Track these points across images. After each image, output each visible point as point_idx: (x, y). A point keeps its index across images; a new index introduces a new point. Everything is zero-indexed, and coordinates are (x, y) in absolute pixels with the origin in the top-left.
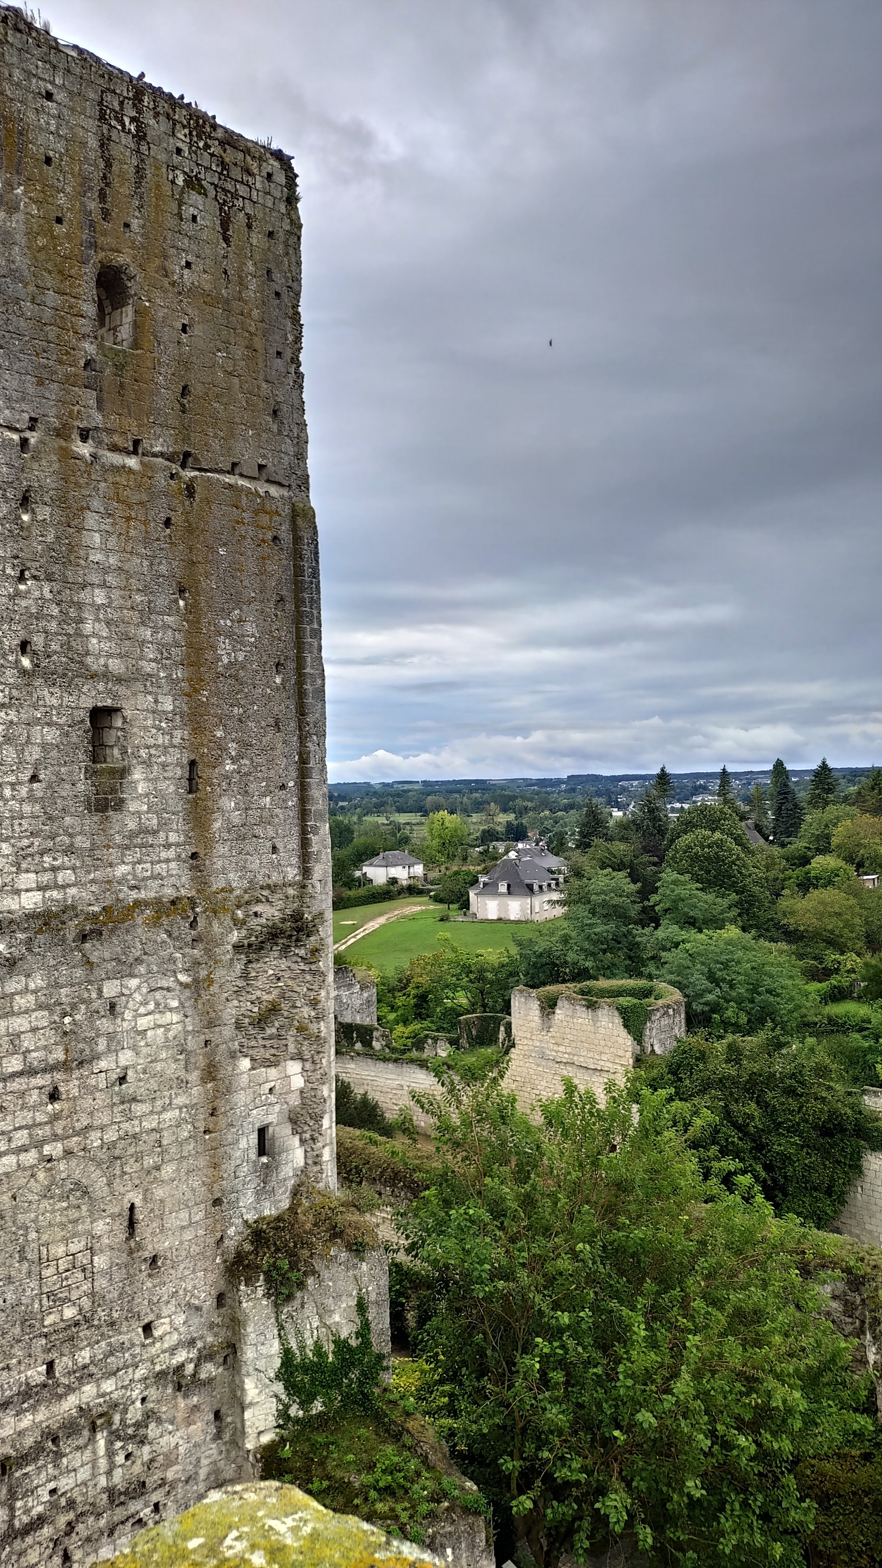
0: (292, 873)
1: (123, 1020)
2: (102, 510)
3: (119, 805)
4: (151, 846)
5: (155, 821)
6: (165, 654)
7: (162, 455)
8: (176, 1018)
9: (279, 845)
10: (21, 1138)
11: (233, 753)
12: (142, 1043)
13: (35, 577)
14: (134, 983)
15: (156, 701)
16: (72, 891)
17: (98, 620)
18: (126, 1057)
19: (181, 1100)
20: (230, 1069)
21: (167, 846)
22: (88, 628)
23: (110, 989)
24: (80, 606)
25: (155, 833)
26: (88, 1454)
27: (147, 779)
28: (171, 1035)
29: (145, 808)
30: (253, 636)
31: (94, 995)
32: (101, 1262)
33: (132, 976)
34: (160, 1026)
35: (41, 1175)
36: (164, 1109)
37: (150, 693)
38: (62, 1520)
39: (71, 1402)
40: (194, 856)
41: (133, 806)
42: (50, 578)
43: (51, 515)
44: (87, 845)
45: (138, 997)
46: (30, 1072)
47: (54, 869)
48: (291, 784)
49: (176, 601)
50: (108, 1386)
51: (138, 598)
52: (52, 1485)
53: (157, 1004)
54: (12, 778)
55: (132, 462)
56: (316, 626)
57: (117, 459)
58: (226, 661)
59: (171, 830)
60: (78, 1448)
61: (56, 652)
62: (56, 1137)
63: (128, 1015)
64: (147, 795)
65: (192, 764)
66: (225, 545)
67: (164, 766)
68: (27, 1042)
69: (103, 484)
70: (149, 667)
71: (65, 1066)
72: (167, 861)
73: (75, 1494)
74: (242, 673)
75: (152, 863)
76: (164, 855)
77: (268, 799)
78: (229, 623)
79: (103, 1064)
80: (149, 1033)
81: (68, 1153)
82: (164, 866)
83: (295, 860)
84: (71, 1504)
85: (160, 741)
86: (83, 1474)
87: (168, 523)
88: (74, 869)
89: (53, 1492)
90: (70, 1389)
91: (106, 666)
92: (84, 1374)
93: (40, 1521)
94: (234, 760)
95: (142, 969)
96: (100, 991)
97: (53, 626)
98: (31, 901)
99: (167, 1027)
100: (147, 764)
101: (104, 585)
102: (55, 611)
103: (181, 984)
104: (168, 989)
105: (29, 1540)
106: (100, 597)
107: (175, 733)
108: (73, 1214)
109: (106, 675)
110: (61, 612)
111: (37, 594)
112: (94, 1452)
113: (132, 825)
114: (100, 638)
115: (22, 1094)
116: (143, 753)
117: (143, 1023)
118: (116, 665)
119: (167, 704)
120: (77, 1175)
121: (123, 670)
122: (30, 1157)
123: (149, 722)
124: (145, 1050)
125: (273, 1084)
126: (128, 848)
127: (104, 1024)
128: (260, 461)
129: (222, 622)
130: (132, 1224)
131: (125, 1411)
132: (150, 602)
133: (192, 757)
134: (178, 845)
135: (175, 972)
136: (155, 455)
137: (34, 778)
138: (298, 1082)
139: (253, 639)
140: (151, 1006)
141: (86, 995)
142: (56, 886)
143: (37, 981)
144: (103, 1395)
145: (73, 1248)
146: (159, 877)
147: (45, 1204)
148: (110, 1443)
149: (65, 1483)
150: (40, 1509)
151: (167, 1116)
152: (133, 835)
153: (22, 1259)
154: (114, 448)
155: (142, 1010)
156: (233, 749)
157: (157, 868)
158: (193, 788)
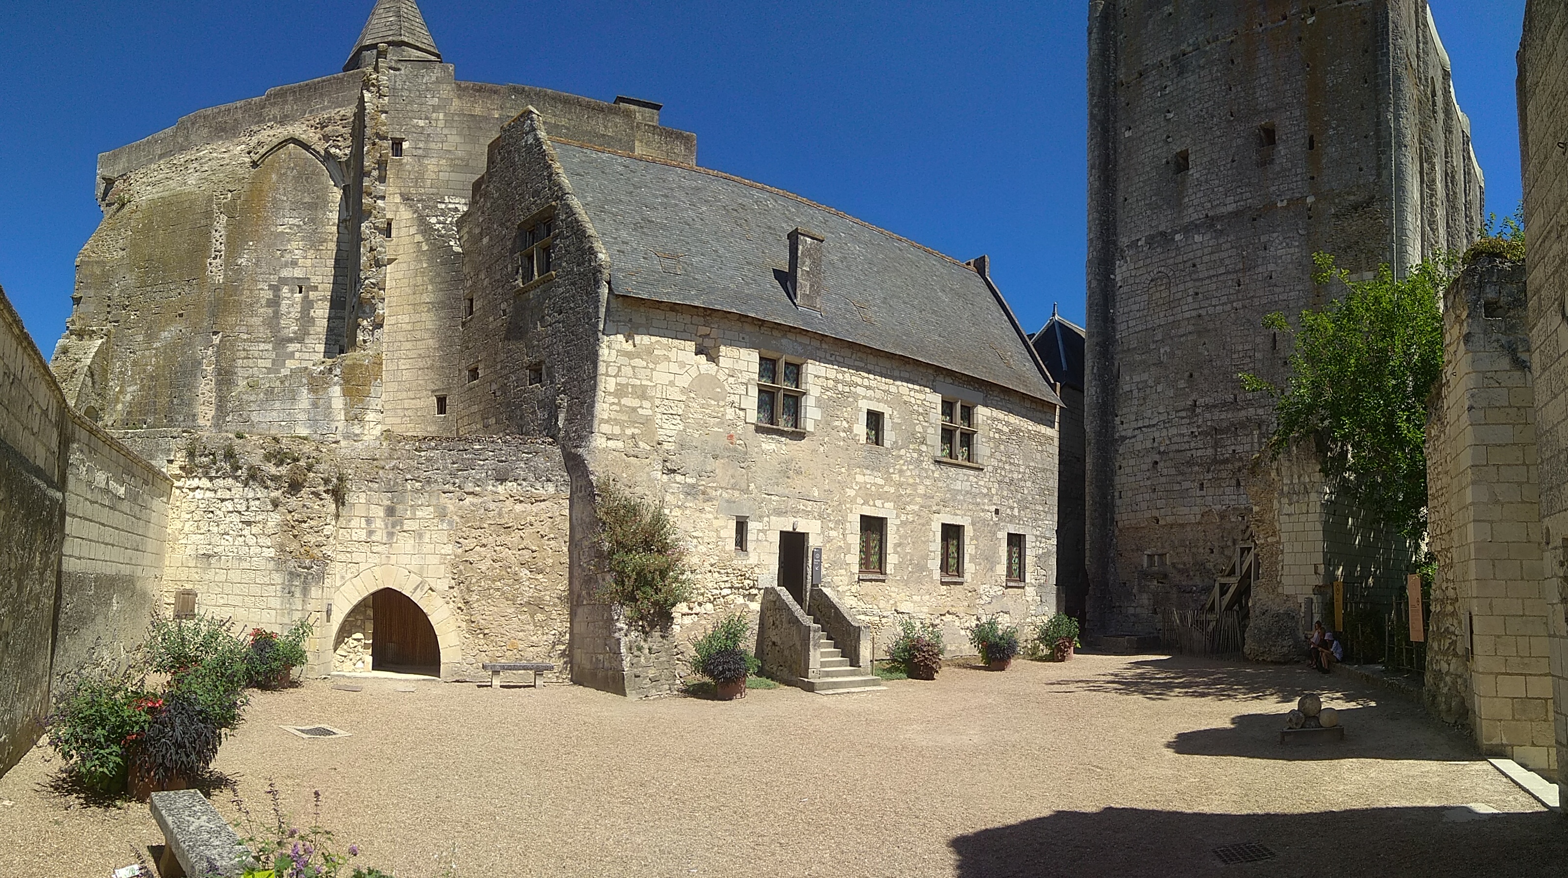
1: (1270, 251)
2: (1266, 47)
3: (1272, 162)
4: (1287, 176)
5: (1289, 165)
6: (1296, 93)
8: (1299, 250)
9: (1364, 166)
10: (1224, 299)
12: (1280, 261)
13: (1236, 84)
14: (1275, 235)
15: (1290, 114)
16: (1249, 201)
17: (1263, 90)
18: (1271, 267)
19: (1300, 287)
21: (1296, 175)
22: (1258, 95)
23: (1264, 239)
24: (1255, 88)
25: (1290, 170)
26: (1249, 438)
27: (1286, 148)
28: (1294, 258)
29: (1285, 161)
31: (1256, 241)
32: (1258, 355)
33: (1274, 232)
34: (1289, 254)
35: (1232, 315)
36: (1290, 291)
37: (1287, 112)
38: (1237, 464)
39: (1243, 413)
40: (1312, 178)
41: (1279, 161)
42: (1242, 82)
43: (1242, 59)
44: (1255, 180)
45: (1277, 241)
46: (1228, 273)
47: (1242, 193)
48: (1371, 133)
49: (1303, 68)
50: (1261, 411)
51: (1283, 75)
52: (1233, 447)
53: (1287, 244)
54: (1224, 163)
55: (1283, 22)
57: (1274, 25)
58: (1331, 85)
59: (1297, 167)
60: (1245, 435)
61: (1242, 110)
62: (1239, 300)
63: (1273, 249)
64: (1286, 155)
65: (1311, 136)
66: (1329, 35)
67: (1295, 140)
68: (1227, 262)
69: (1266, 37)
70: (1287, 101)
71: (1243, 270)
72: (1297, 181)
73: (1243, 455)
74: (1341, 88)
75: (1288, 183)
76: (1294, 179)
77: (1356, 142)
78: (1334, 68)
79: (1260, 269)
80: (1284, 257)
81: (1244, 307)
82: (1294, 183)
83: (1374, 172)
84: (1241, 459)
85: (1291, 130)
86: (1247, 447)
87: (1300, 39)
88: (1251, 192)
89: (1234, 451)
90: (1243, 408)
91: (1267, 107)
92: (1249, 403)
93: (1226, 461)
94: (1334, 129)
95: (1280, 229)
96: (1260, 239)
97: (1243, 100)
98: (1231, 208)
99: (1292, 254)
100: (1286, 142)
101: (1266, 75)
102: (1243, 93)
103: (1302, 235)
104: (1295, 237)
105: (1222, 467)
106: (1264, 80)
107: (1301, 125)
108: (1246, 332)
109: (1266, 110)
110: (1246, 93)
112: (1252, 439)
113: (1278, 169)
114: (1263, 97)
115: (1224, 282)
116: (1284, 137)
117: (1278, 252)
118: (1271, 105)
119: (1297, 114)
120: (1248, 317)
121: (1275, 105)
122: (1228, 307)
123: (1287, 123)
124: (1281, 264)
126: (1276, 179)
127: (1261, 253)
129: (1329, 68)
130: (1275, 341)
131: (1268, 426)
132: (1288, 74)
133: (1311, 133)
134: (1302, 173)
135: (1296, 229)
136: (1293, 14)
137: (1233, 161)
139: (1348, 70)
140: (1284, 244)
142: (1243, 200)
143: (1232, 237)
144: (1258, 415)
145: (1246, 348)
146: (1292, 189)
147: (1234, 327)
148: (1259, 438)
149: (1239, 449)
150: (1228, 455)
151: (1292, 294)
152: (1279, 173)
153: (1224, 349)
155: (1280, 247)
156: (1334, 124)
157: (1291, 186)
158: (1311, 147)
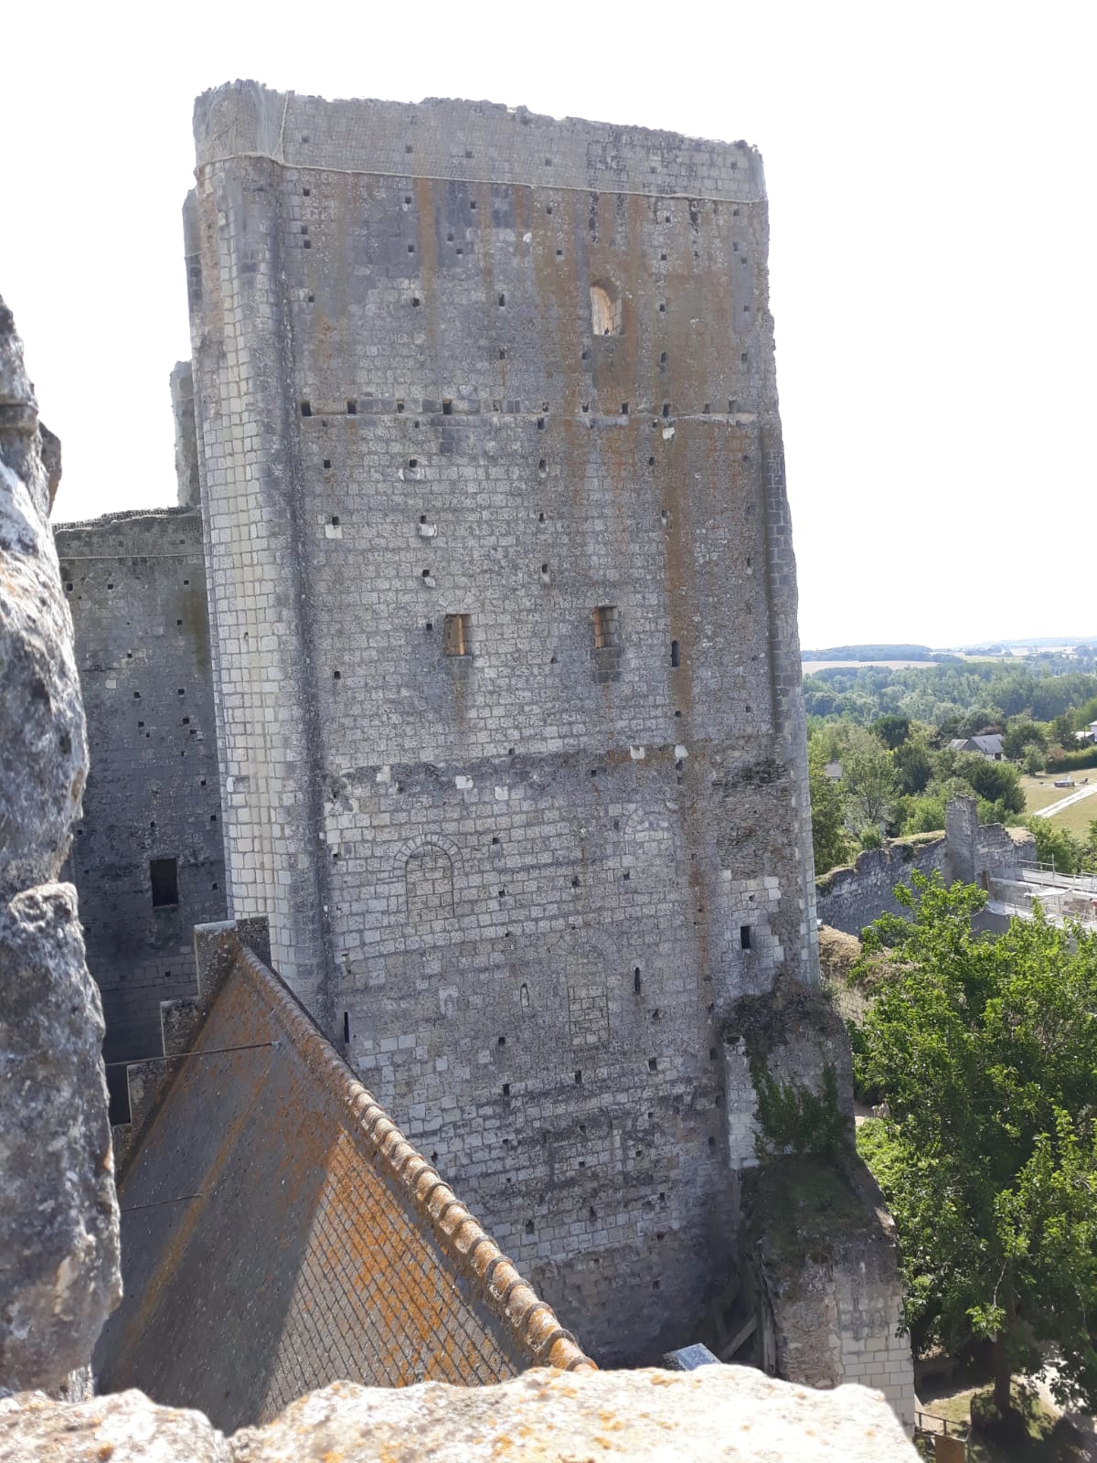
0: (765, 728)
1: (625, 833)
2: (599, 461)
3: (617, 677)
4: (643, 706)
5: (645, 688)
6: (651, 562)
7: (646, 410)
8: (666, 835)
9: (753, 706)
10: (553, 909)
11: (709, 633)
12: (641, 851)
13: (551, 518)
14: (632, 807)
15: (644, 598)
16: (584, 739)
17: (598, 542)
18: (628, 861)
19: (671, 897)
20: (714, 877)
21: (656, 706)
22: (590, 549)
23: (614, 810)
24: (583, 534)
25: (646, 696)
26: (607, 1143)
27: (638, 657)
28: (663, 847)
29: (637, 679)
30: (725, 538)
31: (602, 814)
32: (613, 1006)
33: (630, 801)
34: (654, 841)
35: (567, 938)
36: (660, 902)
37: (639, 592)
38: (590, 1186)
39: (593, 1103)
40: (678, 714)
41: (627, 677)
42: (561, 517)
43: (561, 471)
44: (593, 706)
45: (635, 817)
46: (557, 863)
47: (570, 724)
48: (762, 655)
49: (659, 520)
50: (622, 1098)
51: (629, 522)
52: (581, 1159)
53: (651, 824)
54: (538, 661)
55: (623, 420)
56: (782, 524)
57: (610, 420)
58: (701, 561)
59: (658, 694)
60: (600, 1138)
61: (566, 570)
62: (578, 913)
63: (629, 830)
64: (638, 669)
65: (674, 644)
66: (700, 470)
67: (651, 647)
68: (555, 843)
69: (599, 441)
70: (636, 573)
71: (582, 862)
72: (656, 717)
73: (598, 1169)
74: (716, 569)
75: (644, 719)
76: (653, 713)
77: (741, 668)
78: (704, 531)
79: (610, 864)
80: (646, 844)
81: (587, 925)
82: (654, 721)
83: (767, 717)
84: (595, 1176)
85: (648, 628)
86: (605, 1157)
87: (651, 461)
88: (584, 723)
89: (582, 1164)
90: (593, 1095)
91: (605, 575)
92: (603, 1085)
93: (571, 1183)
94: (710, 639)
95: (638, 797)
96: (606, 812)
97: (564, 551)
98: (554, 746)
99: (660, 842)
100: (638, 645)
101: (602, 516)
102: (565, 539)
103: (670, 810)
104: (659, 813)
105: (565, 1193)
106: (599, 526)
107: (659, 621)
108: (592, 968)
109: (604, 583)
110: (570, 539)
111: (553, 529)
112: (612, 1144)
113: (627, 691)
114: (599, 556)
115: (552, 879)
116: (634, 637)
117: (641, 836)
118: (613, 575)
119: (653, 599)
120: (593, 941)
121: (617, 577)
122: (559, 924)
123: (639, 615)
124: (643, 857)
125: (752, 893)
126: (624, 708)
127: (612, 835)
128: (730, 398)
129: (698, 531)
130: (638, 984)
131: (636, 1119)
132: (638, 524)
133: (674, 639)
134: (664, 705)
135: (664, 800)
136: (640, 411)
137: (553, 661)
138: (775, 894)
139: (726, 542)
140: (647, 824)
141: (596, 814)
142: (572, 736)
143: (560, 802)
144: (618, 1104)
145: (593, 993)
146: (650, 729)
147: (571, 959)
148: (623, 1141)
149: (591, 1160)
150: (573, 1173)
151: (663, 906)
152: (627, 699)
153: (556, 995)
154: (607, 412)
155: (639, 828)
156: (709, 630)
157: (648, 724)
158: (675, 664)
